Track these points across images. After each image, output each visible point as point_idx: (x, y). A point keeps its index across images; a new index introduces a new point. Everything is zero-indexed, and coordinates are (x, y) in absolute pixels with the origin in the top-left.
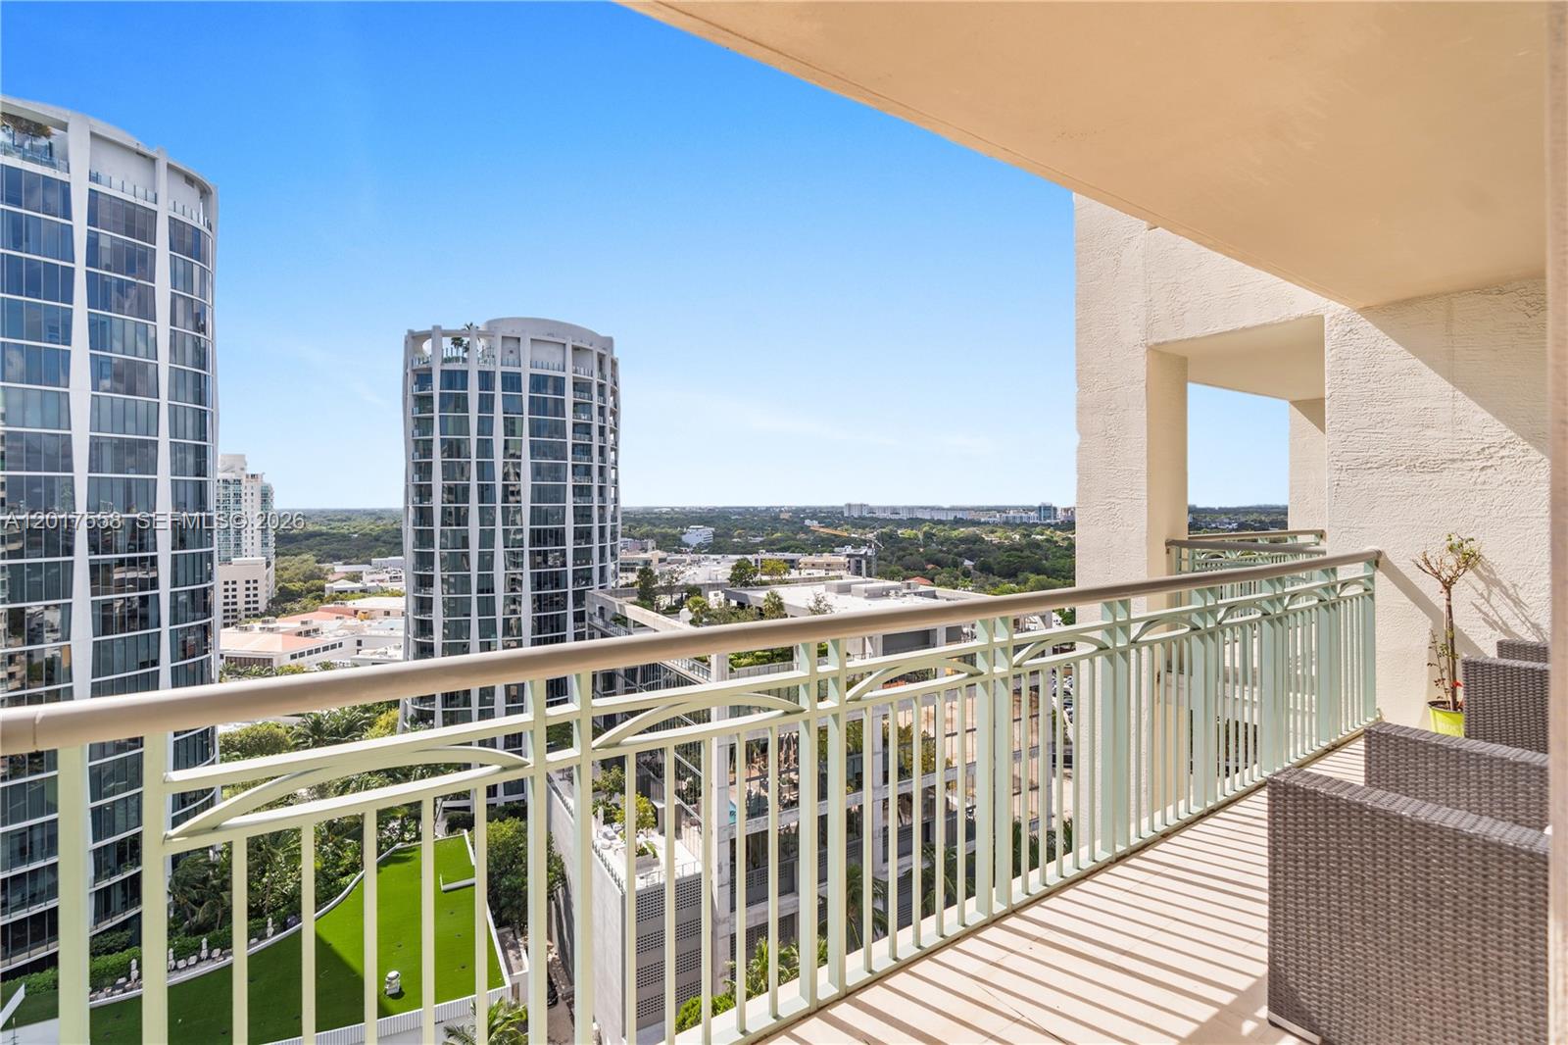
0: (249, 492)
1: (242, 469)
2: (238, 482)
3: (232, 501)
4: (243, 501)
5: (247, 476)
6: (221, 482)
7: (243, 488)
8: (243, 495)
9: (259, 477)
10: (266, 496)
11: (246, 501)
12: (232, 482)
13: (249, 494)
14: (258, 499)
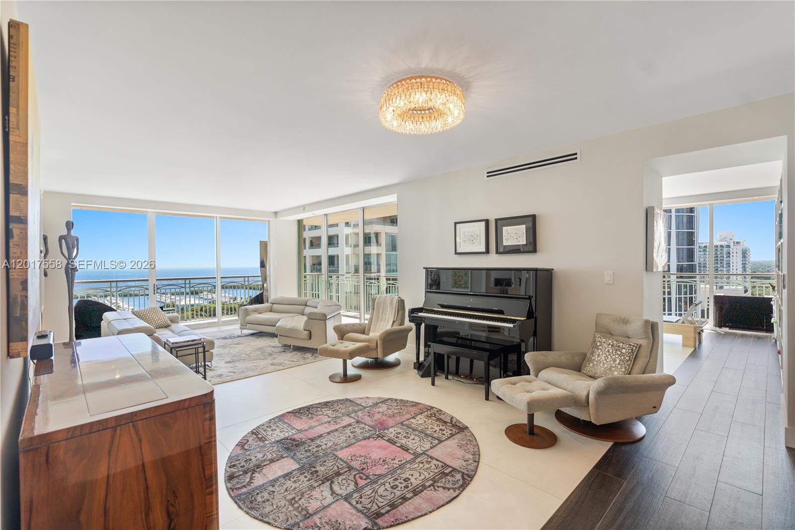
0: (735, 251)
1: (731, 239)
2: (728, 246)
3: (725, 256)
4: (731, 256)
5: (734, 243)
6: (719, 246)
7: (731, 249)
8: (731, 253)
9: (742, 244)
10: (745, 254)
11: (733, 256)
12: (725, 246)
13: (735, 253)
14: (740, 255)
